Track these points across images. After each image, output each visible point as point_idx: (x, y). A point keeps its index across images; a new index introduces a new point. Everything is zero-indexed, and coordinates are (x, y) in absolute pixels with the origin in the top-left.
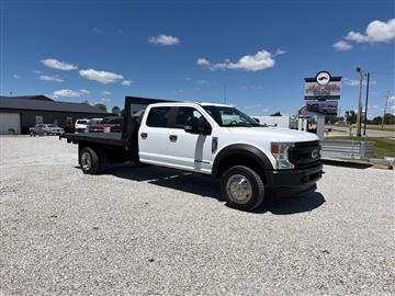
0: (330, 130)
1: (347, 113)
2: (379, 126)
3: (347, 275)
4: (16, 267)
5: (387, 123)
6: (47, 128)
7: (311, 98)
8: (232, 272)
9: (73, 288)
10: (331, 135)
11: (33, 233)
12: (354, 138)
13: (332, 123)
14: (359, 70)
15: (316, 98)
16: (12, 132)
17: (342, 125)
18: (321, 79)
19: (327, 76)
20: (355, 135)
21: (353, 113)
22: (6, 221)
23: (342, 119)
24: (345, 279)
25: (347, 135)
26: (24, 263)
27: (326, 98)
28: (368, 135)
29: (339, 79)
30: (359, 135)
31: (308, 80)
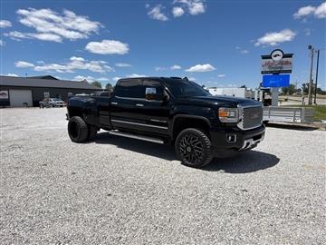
0: (286, 100)
1: (304, 85)
3: (255, 207)
4: (11, 198)
6: (52, 101)
7: (266, 72)
9: (48, 212)
10: (286, 103)
11: (27, 176)
12: (306, 106)
13: (291, 94)
14: (310, 47)
15: (271, 72)
16: (26, 105)
17: (299, 95)
18: (275, 56)
19: (280, 53)
20: (307, 104)
22: (10, 168)
23: (300, 90)
25: (300, 104)
26: (17, 196)
27: (280, 72)
28: (318, 103)
29: (290, 56)
30: (310, 103)
31: (264, 57)
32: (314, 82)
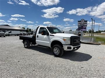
2: (97, 34)
3: (88, 74)
5: (99, 33)
7: (79, 26)
8: (56, 73)
10: (84, 36)
12: (91, 37)
13: (85, 33)
14: (92, 19)
15: (81, 26)
17: (88, 33)
18: (82, 21)
19: (84, 20)
21: (90, 30)
24: (87, 75)
25: (89, 36)
27: (83, 26)
28: (94, 36)
29: (87, 21)
30: (92, 36)
31: (79, 21)
32: (93, 29)
